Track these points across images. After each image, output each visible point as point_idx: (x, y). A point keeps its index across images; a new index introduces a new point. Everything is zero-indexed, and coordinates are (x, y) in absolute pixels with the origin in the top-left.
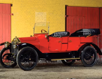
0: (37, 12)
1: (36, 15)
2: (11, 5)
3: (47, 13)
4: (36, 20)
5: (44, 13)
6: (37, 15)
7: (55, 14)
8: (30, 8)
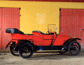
0: (38, 14)
1: (37, 16)
2: (20, 9)
3: (46, 14)
4: (37, 19)
5: (44, 14)
6: (39, 16)
7: (51, 15)
8: (33, 10)
